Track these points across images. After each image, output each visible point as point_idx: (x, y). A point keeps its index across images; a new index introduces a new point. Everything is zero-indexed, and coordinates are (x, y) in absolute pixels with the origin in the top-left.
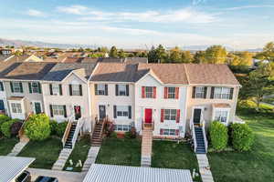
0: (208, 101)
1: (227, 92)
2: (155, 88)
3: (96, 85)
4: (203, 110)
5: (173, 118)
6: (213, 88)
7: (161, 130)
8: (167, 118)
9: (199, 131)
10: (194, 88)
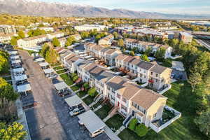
5: (125, 109)
8: (123, 108)
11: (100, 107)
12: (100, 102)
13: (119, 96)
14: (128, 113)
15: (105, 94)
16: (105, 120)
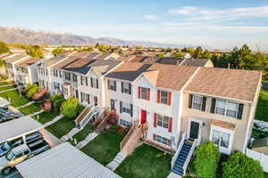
0: (207, 115)
1: (234, 108)
2: (149, 89)
3: (109, 81)
4: (201, 124)
5: (166, 126)
6: (214, 100)
7: (154, 135)
8: (160, 124)
9: (186, 147)
10: (191, 96)
11: (93, 136)
12: (92, 126)
13: (144, 93)
14: (178, 133)
15: (104, 104)
16: (115, 164)
